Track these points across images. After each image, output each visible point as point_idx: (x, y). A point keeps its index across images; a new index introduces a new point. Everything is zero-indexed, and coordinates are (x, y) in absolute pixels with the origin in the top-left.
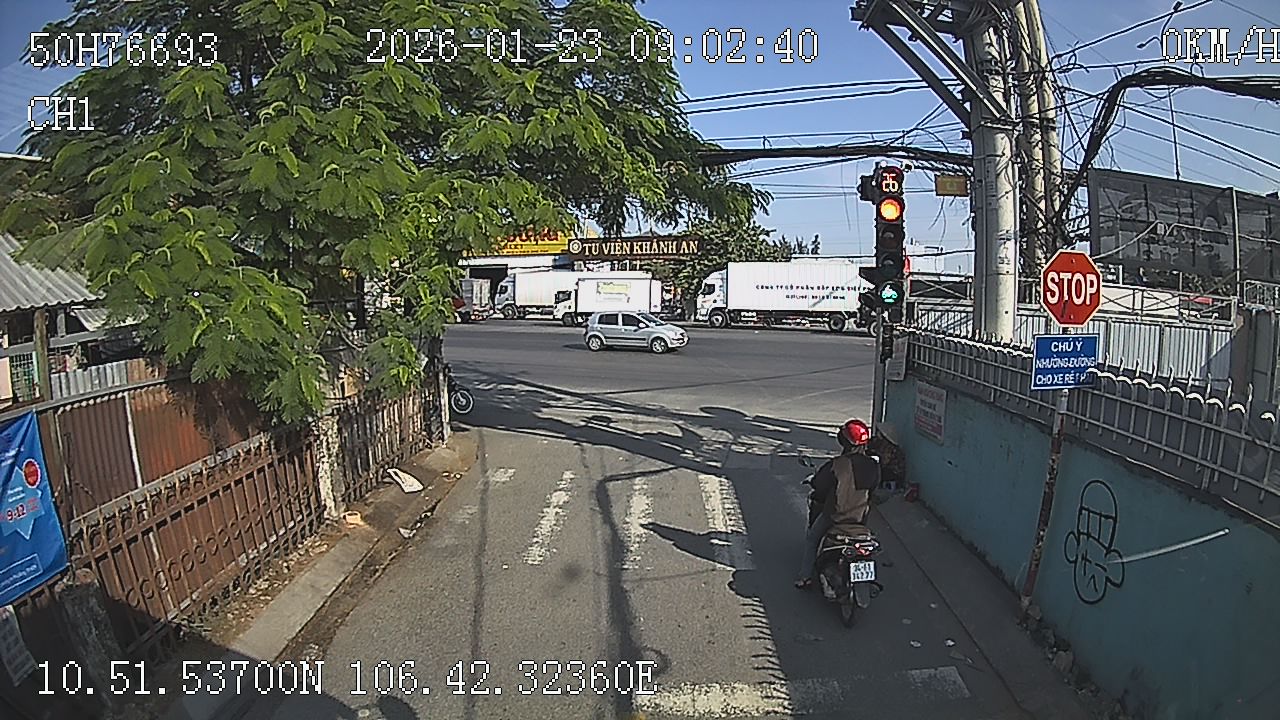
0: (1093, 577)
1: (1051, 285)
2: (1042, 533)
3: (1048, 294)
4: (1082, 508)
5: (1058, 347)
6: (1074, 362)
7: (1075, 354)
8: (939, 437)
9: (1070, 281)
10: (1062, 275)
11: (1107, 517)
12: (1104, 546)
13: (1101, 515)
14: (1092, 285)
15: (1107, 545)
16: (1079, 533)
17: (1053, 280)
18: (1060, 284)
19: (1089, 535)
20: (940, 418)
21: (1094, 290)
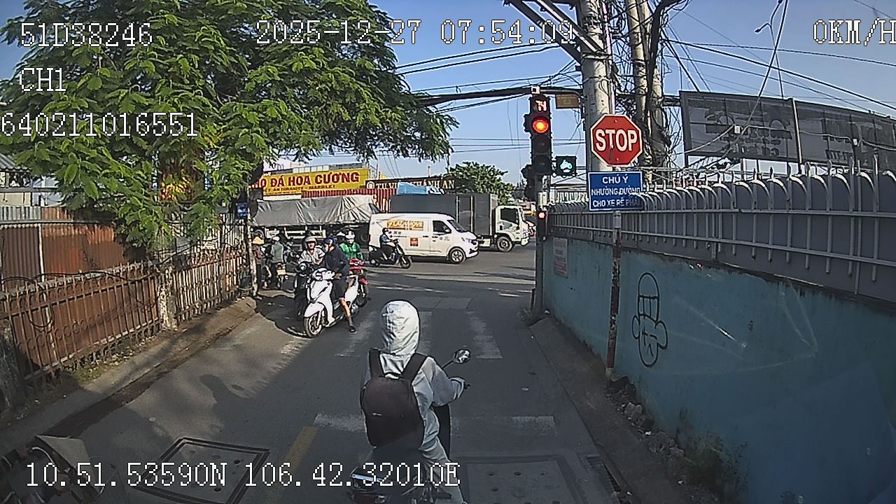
0: (650, 345)
1: (599, 138)
2: (613, 318)
3: (597, 144)
4: (639, 296)
5: (608, 180)
6: (622, 191)
7: (622, 185)
8: (565, 272)
9: (614, 136)
10: (607, 131)
11: (654, 298)
12: (654, 320)
13: (650, 298)
14: (632, 137)
15: (655, 319)
16: (640, 315)
17: (600, 135)
18: (606, 137)
19: (644, 315)
20: (564, 259)
21: (635, 141)
